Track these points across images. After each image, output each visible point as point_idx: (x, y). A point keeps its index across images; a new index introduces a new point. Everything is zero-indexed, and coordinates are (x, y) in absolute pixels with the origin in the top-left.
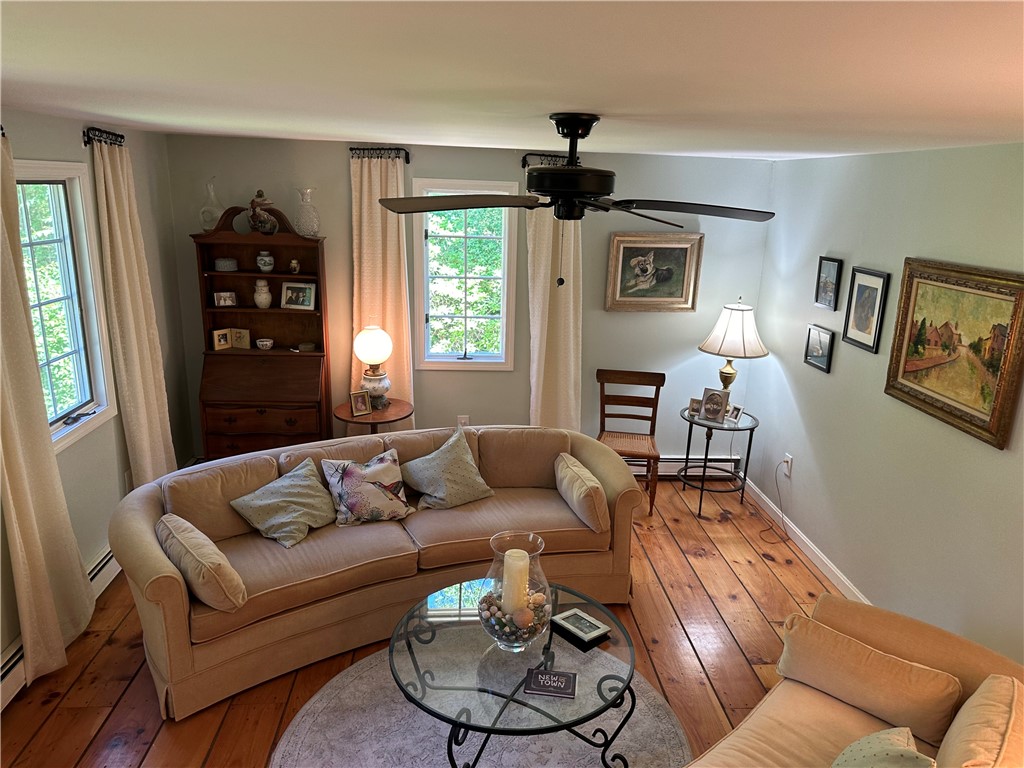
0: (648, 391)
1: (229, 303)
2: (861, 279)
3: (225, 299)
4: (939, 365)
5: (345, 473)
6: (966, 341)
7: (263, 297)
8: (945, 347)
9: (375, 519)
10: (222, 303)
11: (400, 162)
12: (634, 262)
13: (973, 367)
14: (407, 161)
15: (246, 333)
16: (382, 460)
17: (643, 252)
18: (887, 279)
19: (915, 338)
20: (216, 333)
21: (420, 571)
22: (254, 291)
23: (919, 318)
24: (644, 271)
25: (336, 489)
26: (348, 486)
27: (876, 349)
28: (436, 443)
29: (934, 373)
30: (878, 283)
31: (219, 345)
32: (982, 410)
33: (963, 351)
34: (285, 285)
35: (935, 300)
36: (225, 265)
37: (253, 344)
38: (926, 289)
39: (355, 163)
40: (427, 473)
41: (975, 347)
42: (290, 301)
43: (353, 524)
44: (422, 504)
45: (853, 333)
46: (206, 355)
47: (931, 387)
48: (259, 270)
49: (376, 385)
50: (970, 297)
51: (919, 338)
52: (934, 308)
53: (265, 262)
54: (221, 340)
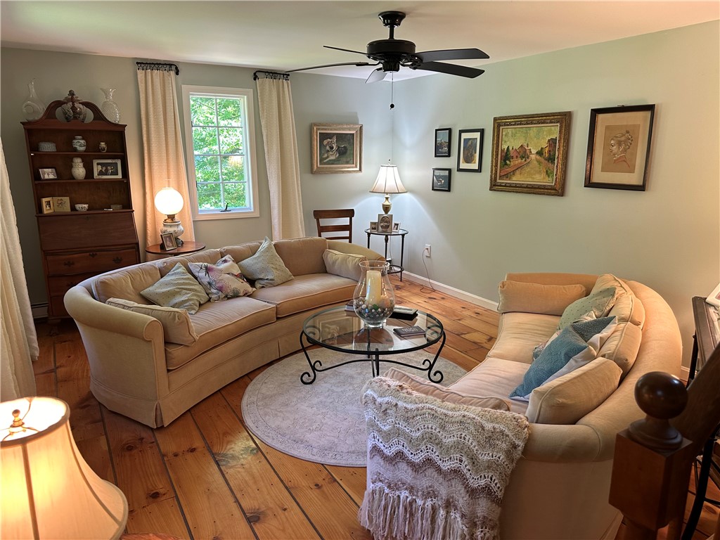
0: (345, 221)
1: (52, 177)
2: (465, 136)
3: (48, 174)
4: (520, 167)
5: (208, 270)
6: (534, 151)
7: (79, 171)
8: (522, 157)
9: (236, 295)
10: (46, 177)
11: (173, 73)
12: (325, 142)
13: (539, 163)
14: (177, 73)
15: (67, 200)
16: (225, 261)
17: (330, 136)
18: (482, 132)
19: (504, 158)
20: (44, 200)
21: (278, 319)
22: (71, 167)
23: (505, 147)
24: (332, 148)
25: (206, 280)
26: (212, 277)
27: (479, 170)
28: (253, 251)
29: (518, 172)
30: (477, 135)
31: (46, 210)
32: (549, 182)
33: (533, 157)
34: (95, 162)
35: (514, 135)
36: (48, 147)
37: (73, 208)
38: (507, 131)
39: (141, 73)
40: (258, 266)
41: (540, 153)
42: (101, 173)
43: (223, 299)
44: (258, 285)
45: (463, 166)
46: (38, 217)
47: (517, 179)
48: (75, 150)
49: (176, 229)
50: (534, 129)
51: (507, 157)
52: (512, 140)
53: (80, 144)
54: (49, 206)
